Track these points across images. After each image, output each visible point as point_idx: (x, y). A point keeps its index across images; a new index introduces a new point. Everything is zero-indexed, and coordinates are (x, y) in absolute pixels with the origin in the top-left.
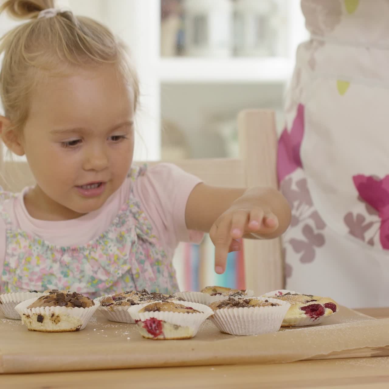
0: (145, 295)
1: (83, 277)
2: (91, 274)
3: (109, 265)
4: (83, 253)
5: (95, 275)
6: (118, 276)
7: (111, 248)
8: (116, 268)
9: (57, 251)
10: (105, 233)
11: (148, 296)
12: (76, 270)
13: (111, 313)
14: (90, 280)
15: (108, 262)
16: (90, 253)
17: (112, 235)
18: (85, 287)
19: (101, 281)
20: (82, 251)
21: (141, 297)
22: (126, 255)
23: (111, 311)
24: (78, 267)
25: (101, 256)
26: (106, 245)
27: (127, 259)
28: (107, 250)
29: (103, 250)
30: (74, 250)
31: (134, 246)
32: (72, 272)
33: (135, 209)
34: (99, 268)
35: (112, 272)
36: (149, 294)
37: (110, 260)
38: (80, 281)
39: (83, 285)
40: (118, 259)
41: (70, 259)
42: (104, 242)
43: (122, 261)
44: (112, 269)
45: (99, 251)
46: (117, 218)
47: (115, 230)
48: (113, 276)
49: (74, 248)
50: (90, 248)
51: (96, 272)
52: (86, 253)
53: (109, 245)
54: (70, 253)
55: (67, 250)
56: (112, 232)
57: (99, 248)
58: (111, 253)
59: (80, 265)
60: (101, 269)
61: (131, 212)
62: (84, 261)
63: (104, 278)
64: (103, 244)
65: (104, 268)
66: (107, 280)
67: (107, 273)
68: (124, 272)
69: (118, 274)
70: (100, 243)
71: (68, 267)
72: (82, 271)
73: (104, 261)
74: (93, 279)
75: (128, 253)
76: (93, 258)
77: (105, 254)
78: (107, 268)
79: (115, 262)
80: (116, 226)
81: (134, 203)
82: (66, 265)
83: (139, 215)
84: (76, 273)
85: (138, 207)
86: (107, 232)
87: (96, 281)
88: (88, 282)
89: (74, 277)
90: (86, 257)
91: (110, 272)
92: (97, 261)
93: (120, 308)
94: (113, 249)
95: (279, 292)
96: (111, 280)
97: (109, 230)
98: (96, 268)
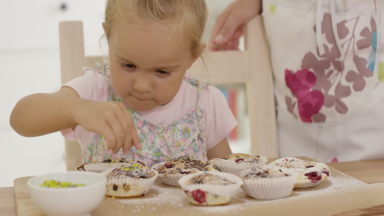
0: (189, 162)
1: (153, 147)
2: (159, 147)
3: (172, 146)
4: (157, 131)
5: (160, 149)
6: (176, 157)
7: (178, 136)
8: (176, 151)
9: (141, 121)
10: (176, 123)
11: (191, 163)
12: (150, 140)
13: (165, 178)
14: (157, 151)
15: (172, 144)
16: (162, 133)
17: (180, 127)
18: (151, 155)
19: (163, 155)
20: (156, 129)
21: (186, 165)
22: (185, 146)
23: (165, 177)
24: (151, 139)
25: (169, 138)
26: (174, 132)
27: (185, 149)
28: (173, 135)
29: (171, 134)
30: (152, 126)
31: (194, 142)
32: (146, 140)
33: (199, 114)
34: (165, 145)
35: (172, 152)
36: (191, 162)
37: (174, 143)
38: (150, 149)
39: (151, 152)
40: (179, 146)
41: (148, 130)
42: (173, 129)
43: (181, 148)
44: (173, 150)
45: (169, 134)
46: (187, 116)
47: (183, 124)
48: (172, 156)
49: (152, 124)
50: (163, 129)
51: (162, 147)
52: (160, 131)
53: (176, 133)
54: (148, 127)
55: (148, 124)
56: (180, 124)
57: (169, 131)
58: (176, 139)
59: (153, 138)
60: (166, 147)
61: (196, 114)
62: (157, 136)
63: (165, 153)
64: (172, 129)
65: (168, 147)
66: (166, 156)
67: (169, 151)
68: (180, 156)
69: (176, 155)
70: (170, 129)
71: (145, 136)
72: (153, 143)
73: (170, 142)
74: (159, 151)
75: (188, 145)
76: (163, 137)
77: (171, 137)
78: (170, 148)
79: (176, 147)
80: (184, 121)
81: (200, 109)
82: (144, 134)
83: (200, 119)
84: (149, 142)
85: (202, 113)
86: (177, 123)
87: (160, 153)
88: (155, 152)
89: (147, 145)
90: (158, 134)
91: (172, 151)
92: (165, 140)
93: (172, 175)
94: (179, 137)
95: (286, 159)
96: (169, 157)
97: (179, 122)
98: (162, 145)
